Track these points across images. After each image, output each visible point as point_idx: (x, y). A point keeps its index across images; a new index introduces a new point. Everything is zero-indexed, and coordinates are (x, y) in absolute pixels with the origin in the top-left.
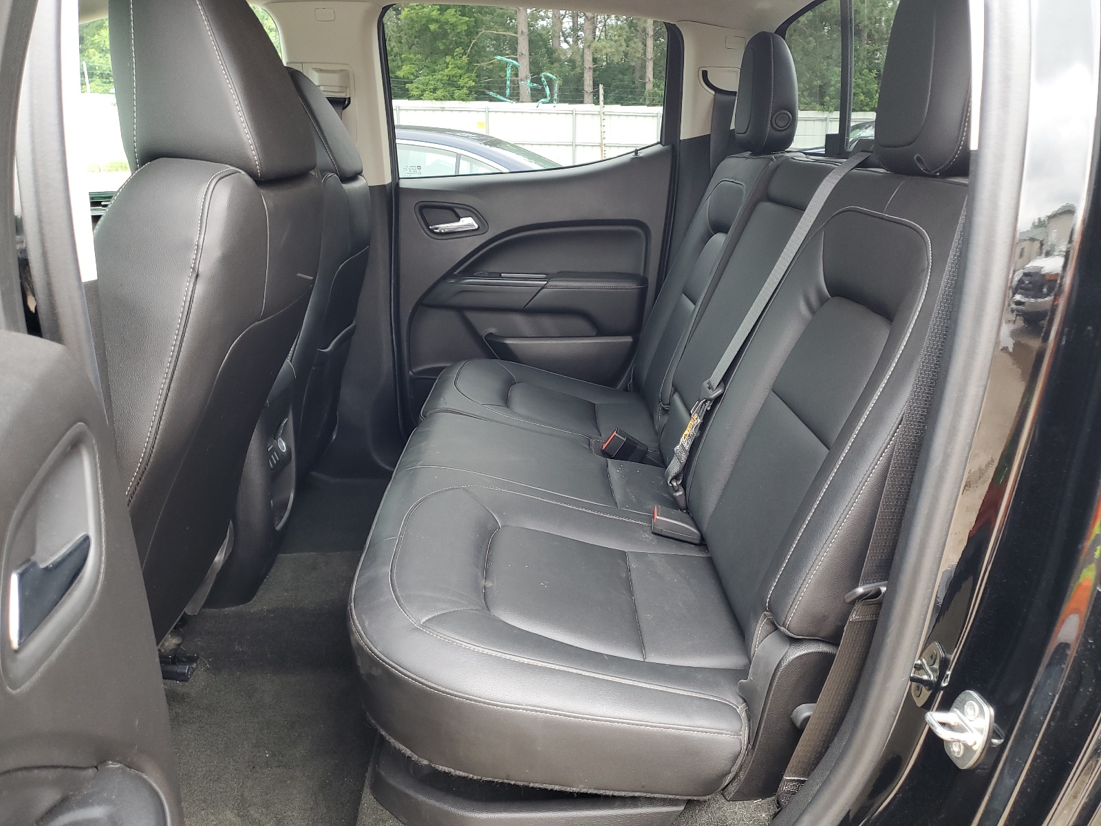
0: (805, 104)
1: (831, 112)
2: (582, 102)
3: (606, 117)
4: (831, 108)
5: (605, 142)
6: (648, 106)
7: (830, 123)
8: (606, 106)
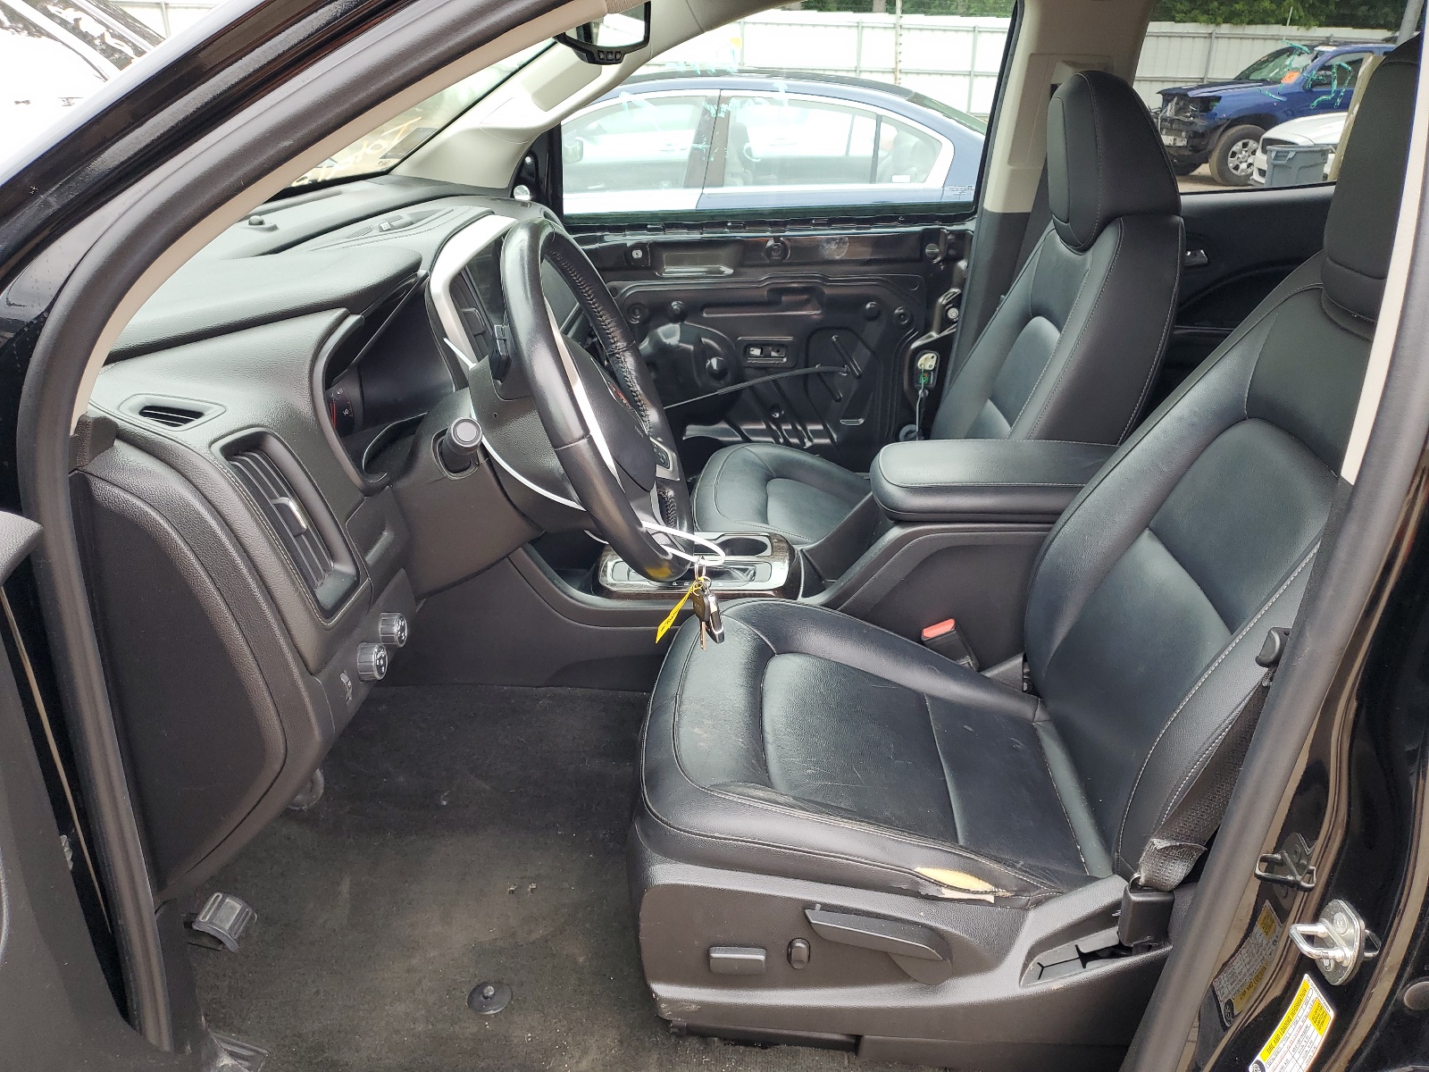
0: (1183, 12)
1: (1218, 24)
2: (870, 10)
3: (903, 32)
4: (1219, 19)
5: (900, 66)
6: (962, 15)
7: (1216, 41)
8: (905, 16)
